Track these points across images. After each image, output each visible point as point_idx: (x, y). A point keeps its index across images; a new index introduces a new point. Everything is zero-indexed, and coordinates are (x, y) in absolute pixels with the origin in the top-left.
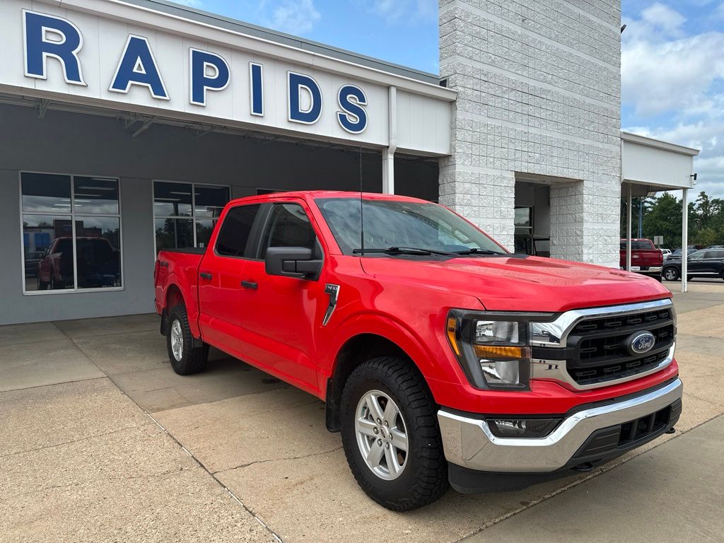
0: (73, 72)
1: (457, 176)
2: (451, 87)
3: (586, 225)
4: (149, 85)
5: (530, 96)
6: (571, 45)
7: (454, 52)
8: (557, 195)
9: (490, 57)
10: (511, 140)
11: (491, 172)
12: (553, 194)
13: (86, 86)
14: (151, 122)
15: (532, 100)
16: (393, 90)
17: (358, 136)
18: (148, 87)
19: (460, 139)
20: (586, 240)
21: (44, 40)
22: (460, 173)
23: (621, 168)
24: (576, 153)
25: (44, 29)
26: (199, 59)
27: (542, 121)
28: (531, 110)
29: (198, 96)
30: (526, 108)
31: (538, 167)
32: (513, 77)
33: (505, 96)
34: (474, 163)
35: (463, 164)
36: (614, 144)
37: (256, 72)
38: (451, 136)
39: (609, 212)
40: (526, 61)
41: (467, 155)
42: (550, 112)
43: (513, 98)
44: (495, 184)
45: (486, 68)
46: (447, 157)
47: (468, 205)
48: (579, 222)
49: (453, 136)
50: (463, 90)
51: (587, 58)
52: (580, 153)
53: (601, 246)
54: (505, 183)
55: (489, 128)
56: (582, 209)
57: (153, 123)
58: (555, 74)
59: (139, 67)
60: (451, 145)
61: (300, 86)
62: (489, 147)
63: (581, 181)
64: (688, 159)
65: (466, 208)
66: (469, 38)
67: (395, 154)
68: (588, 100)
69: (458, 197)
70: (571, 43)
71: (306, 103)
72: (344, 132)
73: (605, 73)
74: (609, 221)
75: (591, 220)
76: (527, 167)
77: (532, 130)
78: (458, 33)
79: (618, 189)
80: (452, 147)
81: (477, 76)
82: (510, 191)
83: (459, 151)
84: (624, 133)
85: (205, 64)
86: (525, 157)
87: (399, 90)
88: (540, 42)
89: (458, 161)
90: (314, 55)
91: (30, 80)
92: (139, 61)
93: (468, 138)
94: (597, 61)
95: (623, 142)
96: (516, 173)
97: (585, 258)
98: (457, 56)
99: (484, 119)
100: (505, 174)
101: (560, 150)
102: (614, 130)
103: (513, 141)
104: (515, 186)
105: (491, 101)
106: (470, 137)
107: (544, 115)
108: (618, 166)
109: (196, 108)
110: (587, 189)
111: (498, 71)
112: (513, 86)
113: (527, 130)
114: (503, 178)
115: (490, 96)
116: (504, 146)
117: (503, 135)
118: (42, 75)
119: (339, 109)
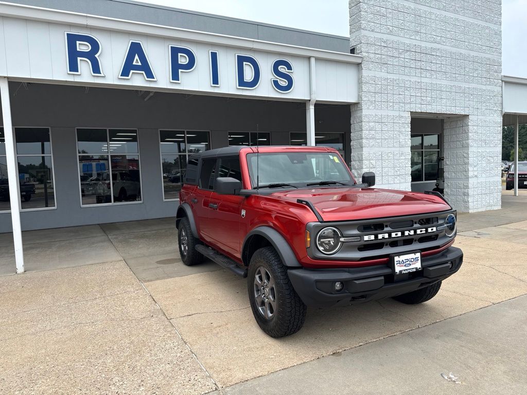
1: (363, 118)
2: (358, 54)
3: (471, 149)
5: (422, 55)
6: (455, 12)
7: (360, 28)
8: (449, 127)
9: (389, 28)
10: (406, 88)
11: (391, 113)
12: (446, 126)
13: (104, 77)
15: (424, 58)
16: (313, 60)
17: (288, 94)
18: (143, 74)
19: (366, 90)
20: (471, 160)
21: (78, 50)
22: (366, 115)
23: (502, 104)
24: (462, 95)
26: (175, 52)
27: (433, 73)
28: (423, 65)
29: (175, 76)
30: (419, 64)
31: (429, 107)
32: (407, 41)
33: (401, 56)
34: (377, 107)
35: (368, 109)
36: (495, 85)
37: (214, 56)
39: (492, 138)
40: (418, 29)
41: (371, 102)
42: (440, 65)
43: (408, 57)
44: (395, 122)
45: (385, 37)
46: (357, 104)
47: (374, 139)
48: (466, 147)
49: (360, 89)
50: (367, 55)
51: (471, 21)
52: (466, 95)
53: (485, 165)
54: (403, 120)
55: (389, 81)
56: (468, 137)
58: (443, 36)
59: (137, 61)
60: (359, 95)
61: (244, 63)
62: (388, 95)
63: (466, 116)
65: (371, 141)
66: (372, 16)
67: (315, 105)
68: (472, 53)
69: (365, 133)
70: (457, 10)
71: (249, 75)
72: (276, 93)
73: (487, 31)
74: (491, 145)
75: (475, 145)
76: (421, 108)
77: (424, 80)
78: (362, 13)
79: (500, 120)
80: (360, 97)
81: (378, 44)
82: (406, 126)
83: (365, 99)
84: (504, 76)
85: (179, 54)
86: (419, 100)
87: (317, 59)
88: (430, 13)
89: (364, 107)
90: (253, 41)
91: (71, 76)
92: (137, 57)
93: (372, 89)
94: (480, 23)
95: (503, 83)
96: (411, 112)
97: (471, 174)
98: (362, 30)
99: (383, 75)
100: (402, 114)
101: (448, 93)
102: (495, 74)
103: (408, 89)
104: (412, 123)
105: (390, 61)
106: (373, 89)
107: (434, 68)
108: (500, 102)
109: (174, 85)
110: (472, 121)
111: (395, 38)
112: (408, 48)
113: (420, 81)
114: (401, 117)
115: (389, 57)
116: (401, 93)
117: (400, 85)
118: (78, 71)
119: (273, 77)
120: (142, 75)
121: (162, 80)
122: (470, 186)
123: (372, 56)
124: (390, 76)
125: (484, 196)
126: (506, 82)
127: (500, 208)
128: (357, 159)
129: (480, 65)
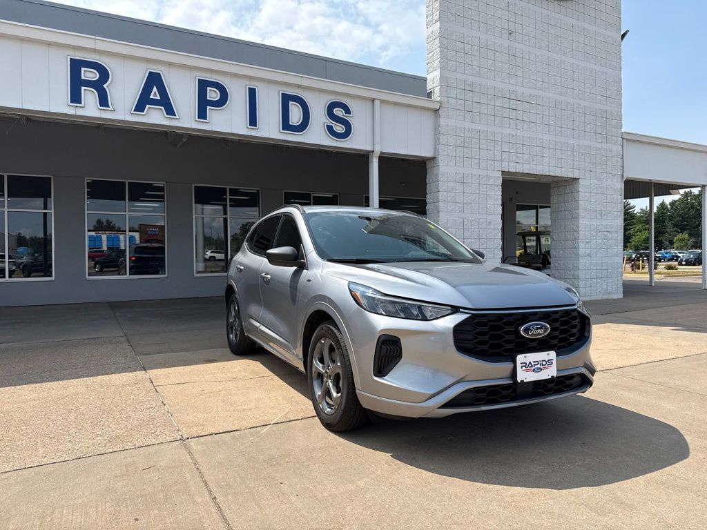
0: (104, 101)
1: (440, 176)
2: (435, 97)
3: (581, 221)
4: (163, 108)
5: (519, 102)
6: (562, 53)
7: (438, 67)
8: (556, 193)
9: (475, 69)
10: (496, 142)
11: (476, 172)
12: (554, 192)
13: (113, 111)
15: (520, 106)
16: (377, 103)
17: (345, 143)
18: (161, 109)
19: (444, 143)
20: (582, 235)
21: (83, 78)
22: (444, 173)
23: (623, 167)
24: (570, 153)
25: (83, 69)
26: (203, 85)
27: (532, 124)
28: (520, 115)
29: (202, 114)
30: (513, 113)
31: (527, 166)
32: (499, 86)
33: (490, 103)
34: (458, 164)
35: (447, 165)
36: (614, 144)
37: (252, 93)
39: (609, 209)
40: (513, 71)
41: (451, 157)
42: (541, 116)
43: (500, 105)
44: (481, 182)
45: (470, 79)
46: (433, 159)
47: (453, 202)
48: (575, 218)
49: (436, 141)
50: (446, 99)
51: (582, 64)
52: (575, 153)
53: (600, 242)
54: (491, 182)
55: (474, 133)
56: (578, 206)
58: (545, 81)
59: (155, 94)
60: (435, 148)
61: (291, 103)
62: (473, 150)
63: (576, 180)
65: (450, 204)
66: (454, 53)
67: (380, 158)
68: (583, 103)
69: (441, 196)
70: (564, 51)
72: (331, 140)
74: (610, 218)
75: (587, 216)
76: (515, 167)
77: (519, 133)
78: (442, 50)
79: (620, 186)
80: (436, 150)
81: (461, 87)
82: (496, 189)
83: (443, 153)
84: (625, 133)
85: (209, 88)
86: (513, 157)
87: (382, 101)
88: (529, 52)
89: (442, 163)
90: (302, 77)
91: (72, 108)
92: (155, 89)
93: (452, 142)
94: (593, 66)
95: (625, 141)
96: (503, 173)
97: (581, 252)
99: (468, 125)
100: (491, 173)
101: (552, 150)
102: (614, 130)
103: (500, 143)
104: (503, 185)
105: (476, 108)
106: (454, 141)
107: (533, 118)
108: (620, 164)
109: (201, 124)
110: (583, 186)
111: (484, 81)
112: (500, 94)
113: (514, 134)
114: (488, 177)
115: (474, 104)
116: (489, 148)
117: (489, 138)
118: (81, 103)
119: (327, 121)
121: (186, 118)
122: (581, 267)
123: (453, 101)
124: (475, 127)
125: (599, 281)
126: (628, 140)
127: (621, 296)
129: (593, 117)
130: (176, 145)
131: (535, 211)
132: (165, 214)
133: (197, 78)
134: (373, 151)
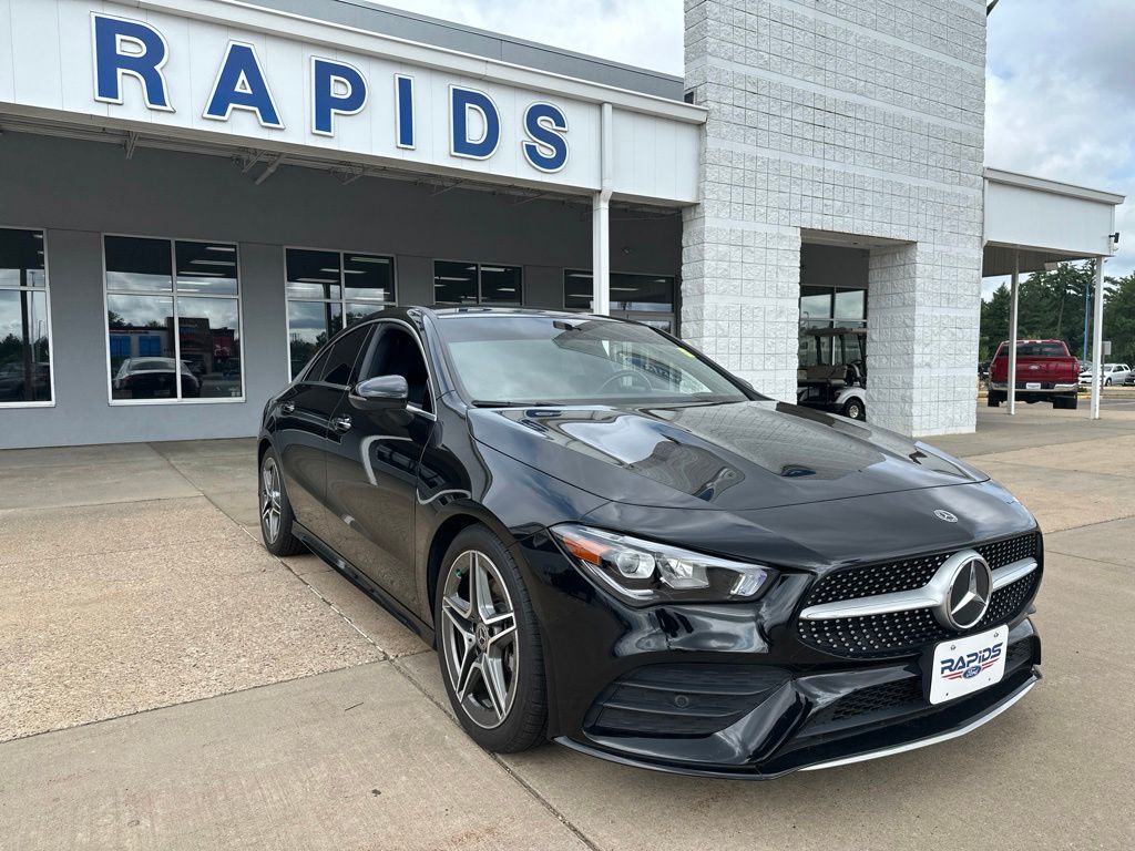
0: (156, 94)
1: (706, 234)
2: (700, 104)
3: (919, 310)
4: (256, 109)
5: (828, 115)
6: (896, 33)
7: (704, 51)
8: (878, 265)
9: (762, 57)
10: (794, 180)
11: (762, 228)
12: (874, 263)
14: (277, 163)
15: (831, 121)
16: (607, 109)
17: (555, 176)
18: (254, 112)
19: (713, 178)
20: (918, 332)
21: (118, 52)
22: (712, 230)
23: (983, 223)
24: (904, 200)
25: (119, 37)
26: (324, 72)
27: (848, 152)
28: (829, 136)
29: (323, 123)
30: (820, 132)
31: (838, 221)
32: (799, 86)
33: (785, 115)
34: (734, 214)
35: (717, 216)
36: (971, 186)
37: (405, 86)
38: (700, 175)
39: (960, 291)
40: (821, 62)
41: (723, 203)
42: (861, 138)
43: (800, 118)
44: (769, 246)
45: (754, 73)
46: (694, 206)
47: (727, 277)
48: (909, 305)
49: (701, 176)
50: (717, 107)
51: (927, 53)
52: (912, 201)
53: (945, 343)
54: (784, 245)
55: (759, 163)
56: (914, 286)
57: (281, 165)
58: (870, 79)
59: (242, 85)
60: (698, 188)
61: (467, 105)
62: (758, 191)
63: (911, 244)
64: (1106, 209)
65: (721, 281)
66: (729, 29)
67: (612, 203)
68: (927, 119)
69: (708, 266)
70: (899, 31)
71: (476, 129)
72: (534, 171)
73: (957, 77)
74: (962, 305)
75: (928, 302)
76: (821, 222)
77: (830, 166)
78: (710, 22)
79: (979, 255)
80: (700, 191)
81: (739, 86)
82: (792, 257)
83: (711, 197)
84: (988, 169)
85: (333, 78)
86: (818, 204)
87: (617, 108)
88: (846, 31)
89: (709, 212)
90: (486, 62)
91: (102, 106)
92: (242, 77)
93: (726, 178)
94: (943, 58)
95: (987, 181)
96: (803, 230)
97: (917, 359)
98: (709, 57)
99: (751, 150)
100: (784, 231)
101: (878, 195)
102: (972, 164)
103: (799, 182)
104: (802, 251)
105: (763, 123)
106: (728, 176)
107: (850, 142)
108: (978, 220)
109: (319, 138)
110: (923, 255)
111: (775, 78)
112: (799, 100)
113: (821, 167)
114: (781, 237)
115: (760, 115)
116: (783, 189)
117: (782, 172)
118: (116, 97)
119: (526, 138)
120: (252, 115)
121: (296, 127)
122: (916, 383)
123: (727, 109)
124: (761, 153)
125: (942, 405)
126: (992, 181)
127: (972, 430)
128: (691, 317)
129: (940, 142)
130: (255, 179)
131: (829, 296)
132: (239, 297)
133: (314, 59)
134: (600, 192)
